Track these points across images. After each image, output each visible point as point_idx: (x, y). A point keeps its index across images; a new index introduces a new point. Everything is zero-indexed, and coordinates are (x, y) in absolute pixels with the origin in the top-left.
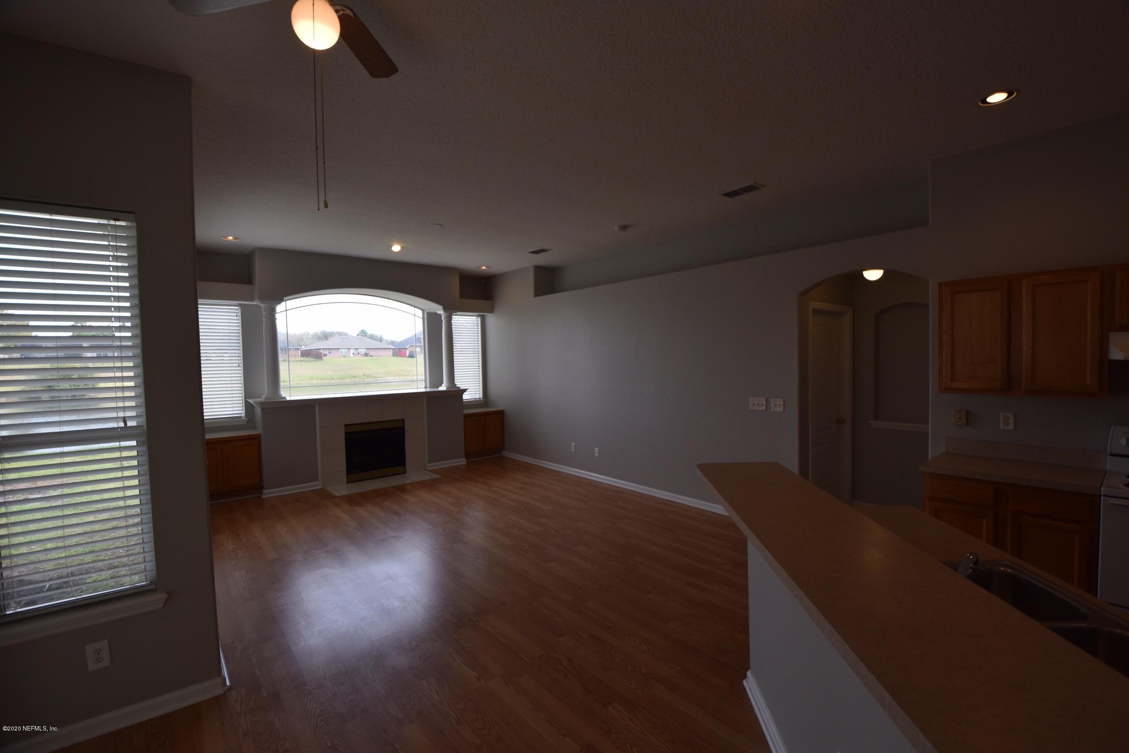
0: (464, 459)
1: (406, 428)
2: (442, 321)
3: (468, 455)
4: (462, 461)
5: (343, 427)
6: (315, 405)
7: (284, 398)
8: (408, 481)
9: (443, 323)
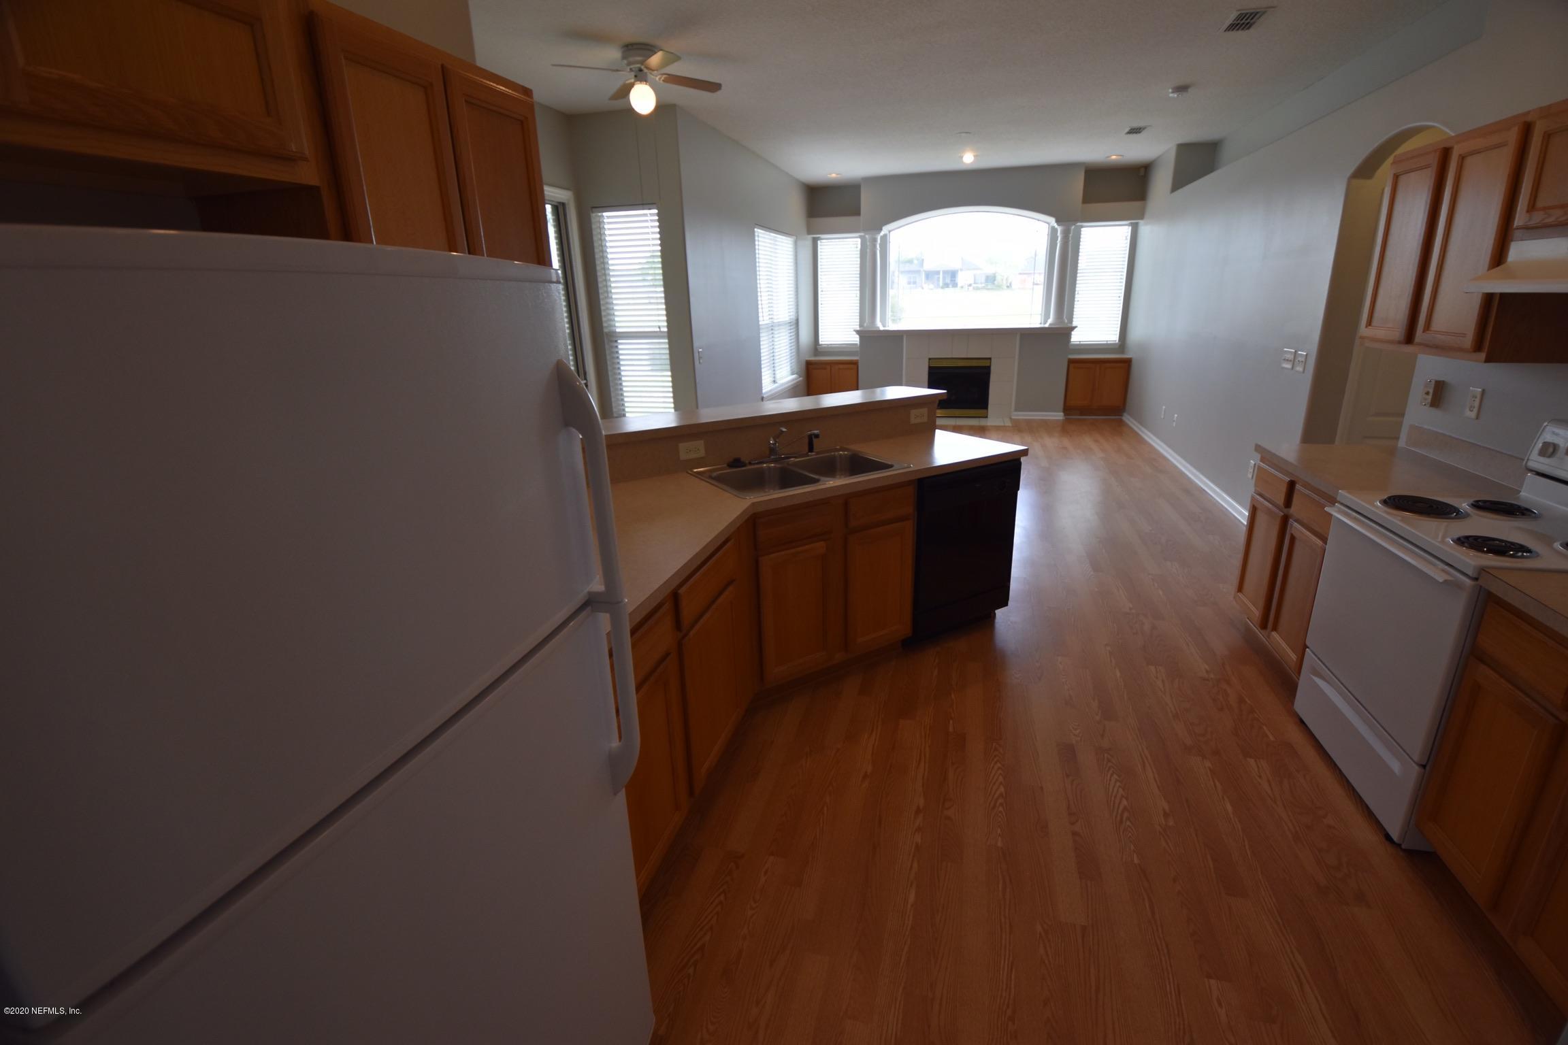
0: (1062, 414)
1: (992, 368)
2: (1058, 237)
3: (1067, 409)
4: (1059, 416)
5: (927, 361)
6: (902, 336)
7: (878, 328)
8: (989, 424)
9: (1059, 239)
